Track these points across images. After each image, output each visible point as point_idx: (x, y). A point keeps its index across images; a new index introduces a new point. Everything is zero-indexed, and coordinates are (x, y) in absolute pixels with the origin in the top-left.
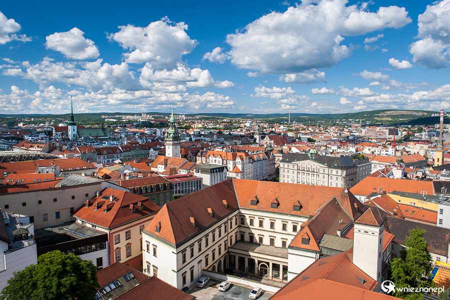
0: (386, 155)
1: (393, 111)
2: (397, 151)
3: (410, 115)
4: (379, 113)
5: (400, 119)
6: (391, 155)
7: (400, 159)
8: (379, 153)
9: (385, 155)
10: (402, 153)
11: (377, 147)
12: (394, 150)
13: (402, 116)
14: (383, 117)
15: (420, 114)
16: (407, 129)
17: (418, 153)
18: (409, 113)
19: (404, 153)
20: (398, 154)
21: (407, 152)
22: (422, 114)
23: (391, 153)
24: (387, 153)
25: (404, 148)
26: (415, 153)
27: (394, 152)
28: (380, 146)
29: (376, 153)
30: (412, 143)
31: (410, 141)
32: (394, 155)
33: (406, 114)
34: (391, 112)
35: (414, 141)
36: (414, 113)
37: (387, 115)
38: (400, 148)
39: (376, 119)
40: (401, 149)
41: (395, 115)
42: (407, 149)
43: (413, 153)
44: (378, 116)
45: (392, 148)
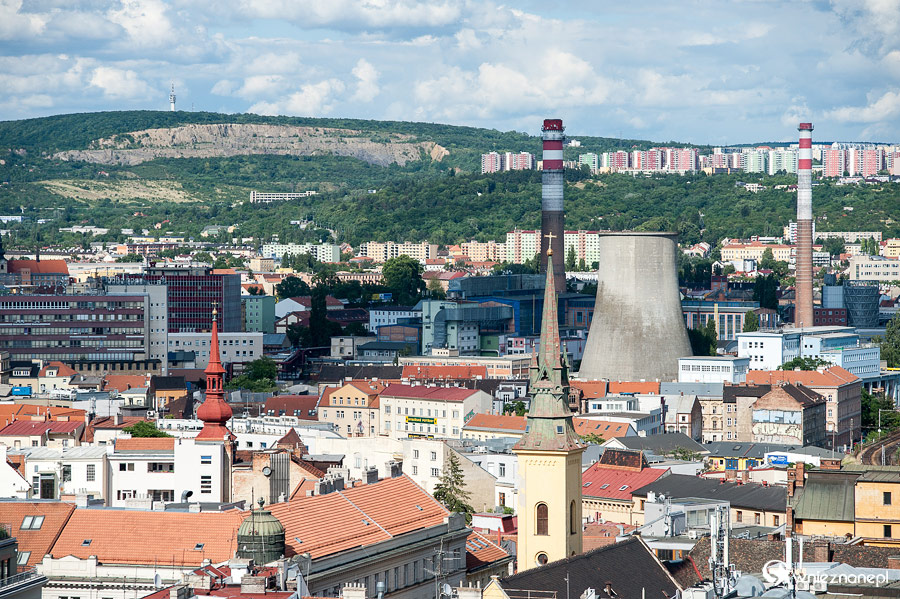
0: (160, 505)
1: (201, 129)
2: (237, 461)
3: (322, 158)
4: (83, 145)
5: (255, 196)
6: (198, 497)
7: (264, 528)
8: (97, 488)
9: (143, 504)
10: (277, 480)
11: (84, 436)
12: (215, 452)
13: (272, 167)
14: (115, 173)
15: (399, 153)
16: (306, 278)
17: (397, 470)
18: (318, 143)
19: (296, 474)
20: (252, 486)
21: (319, 467)
22: (415, 156)
23: (196, 488)
24: (161, 481)
25: (292, 438)
26: (372, 475)
27: (215, 470)
28: (104, 423)
29: (77, 487)
30: (348, 391)
31: (336, 374)
32: (215, 496)
33: (295, 149)
34: (184, 133)
35: (359, 374)
36: (356, 146)
37: (148, 155)
38: (261, 433)
39: (66, 189)
40: (271, 441)
41: (215, 163)
42: (318, 444)
43: (359, 475)
44: (77, 170)
45: (203, 437)
